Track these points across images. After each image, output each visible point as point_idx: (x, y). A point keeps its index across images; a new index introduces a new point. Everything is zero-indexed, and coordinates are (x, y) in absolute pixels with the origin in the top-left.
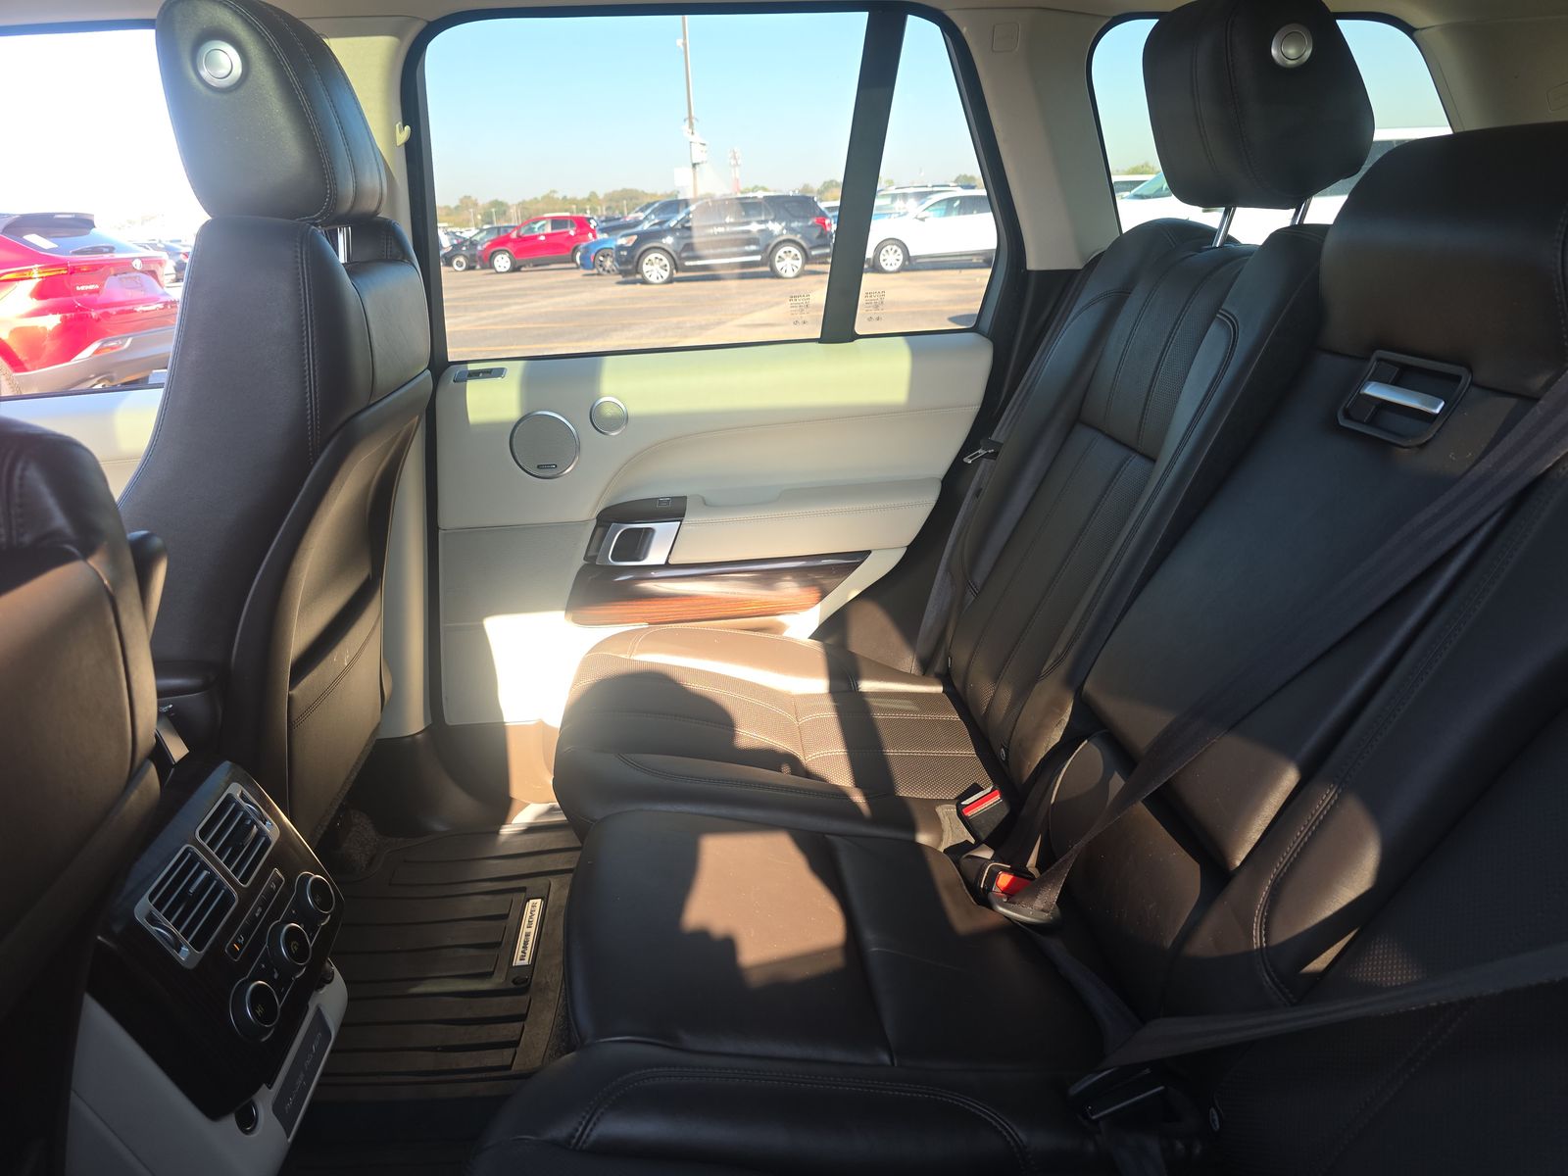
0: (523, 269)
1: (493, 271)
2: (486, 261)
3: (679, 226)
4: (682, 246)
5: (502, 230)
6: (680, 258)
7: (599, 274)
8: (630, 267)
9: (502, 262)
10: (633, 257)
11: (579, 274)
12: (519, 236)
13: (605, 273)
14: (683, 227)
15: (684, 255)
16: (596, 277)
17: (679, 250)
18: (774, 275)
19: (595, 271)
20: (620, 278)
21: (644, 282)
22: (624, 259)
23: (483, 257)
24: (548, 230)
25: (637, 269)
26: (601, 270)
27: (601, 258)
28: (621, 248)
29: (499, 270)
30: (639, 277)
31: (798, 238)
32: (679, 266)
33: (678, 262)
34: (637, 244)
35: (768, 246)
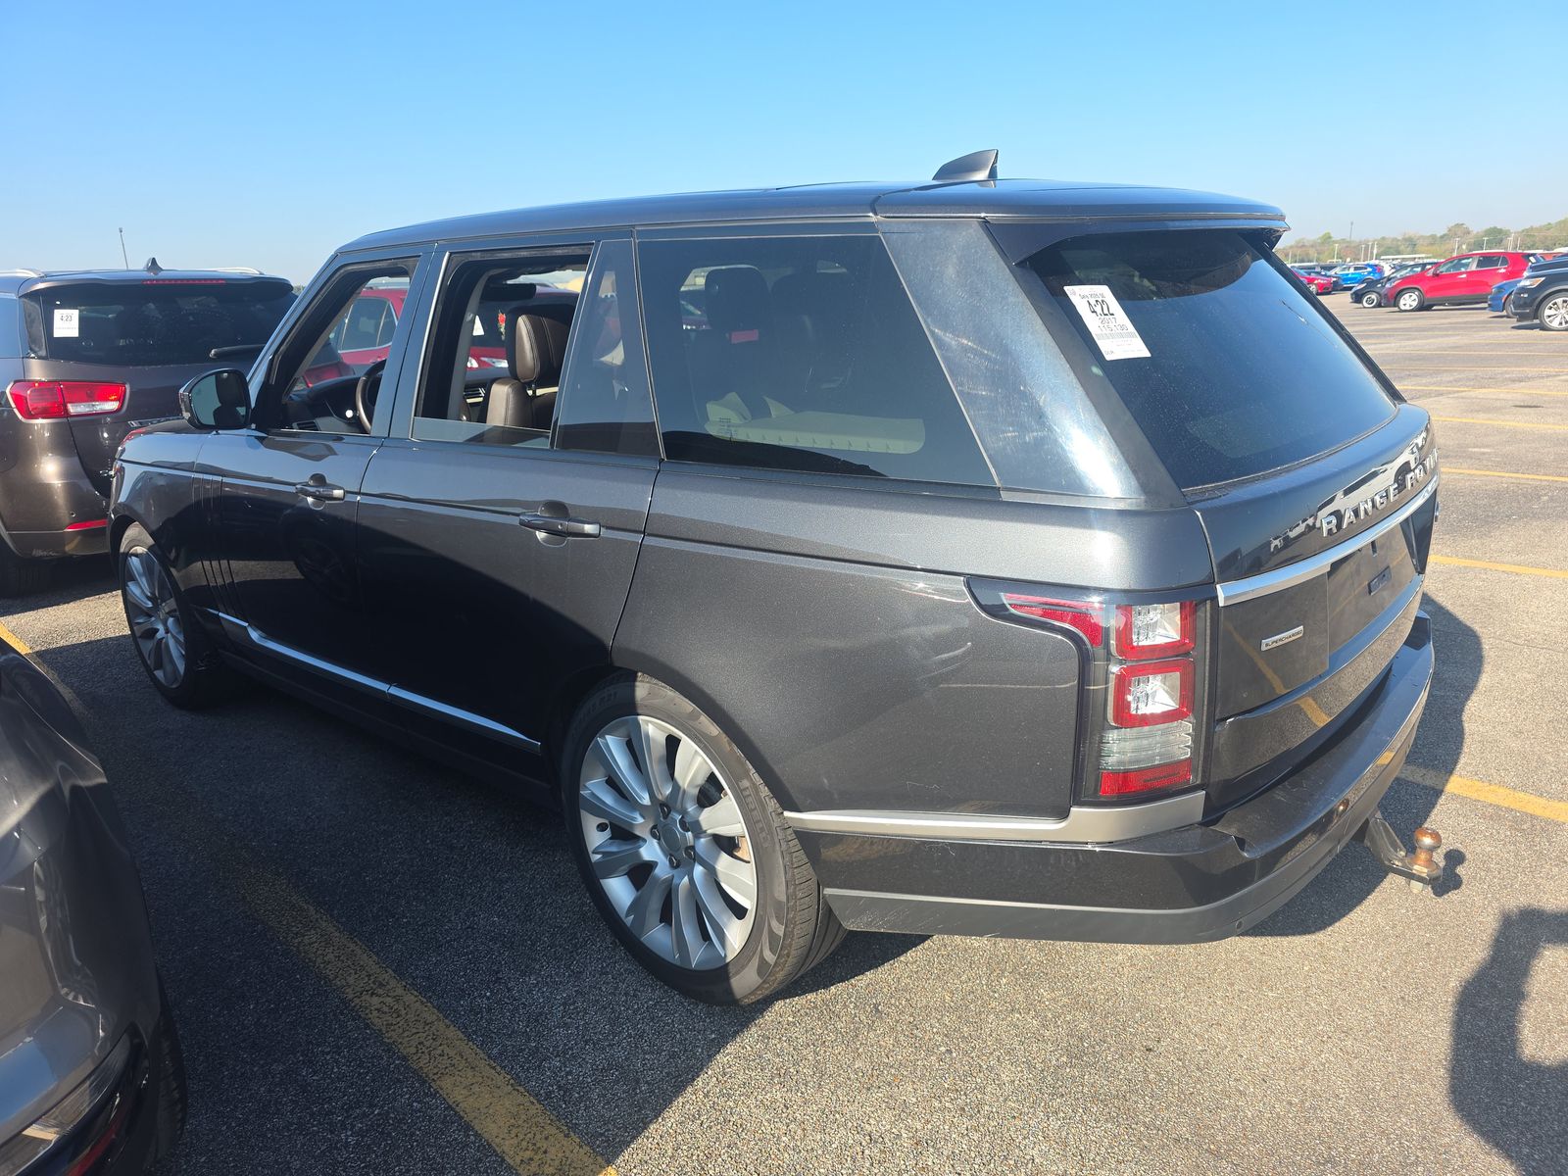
0: (1434, 308)
1: (1396, 309)
2: (1391, 300)
8: (1529, 311)
9: (1409, 300)
10: (1534, 301)
11: (1487, 315)
12: (1436, 275)
16: (1505, 319)
19: (1504, 313)
20: (1514, 322)
21: (1543, 328)
22: (1521, 302)
23: (1389, 295)
24: (1473, 267)
25: (1536, 313)
28: (1524, 290)
29: (1403, 308)
30: (1537, 321)
34: (1541, 287)
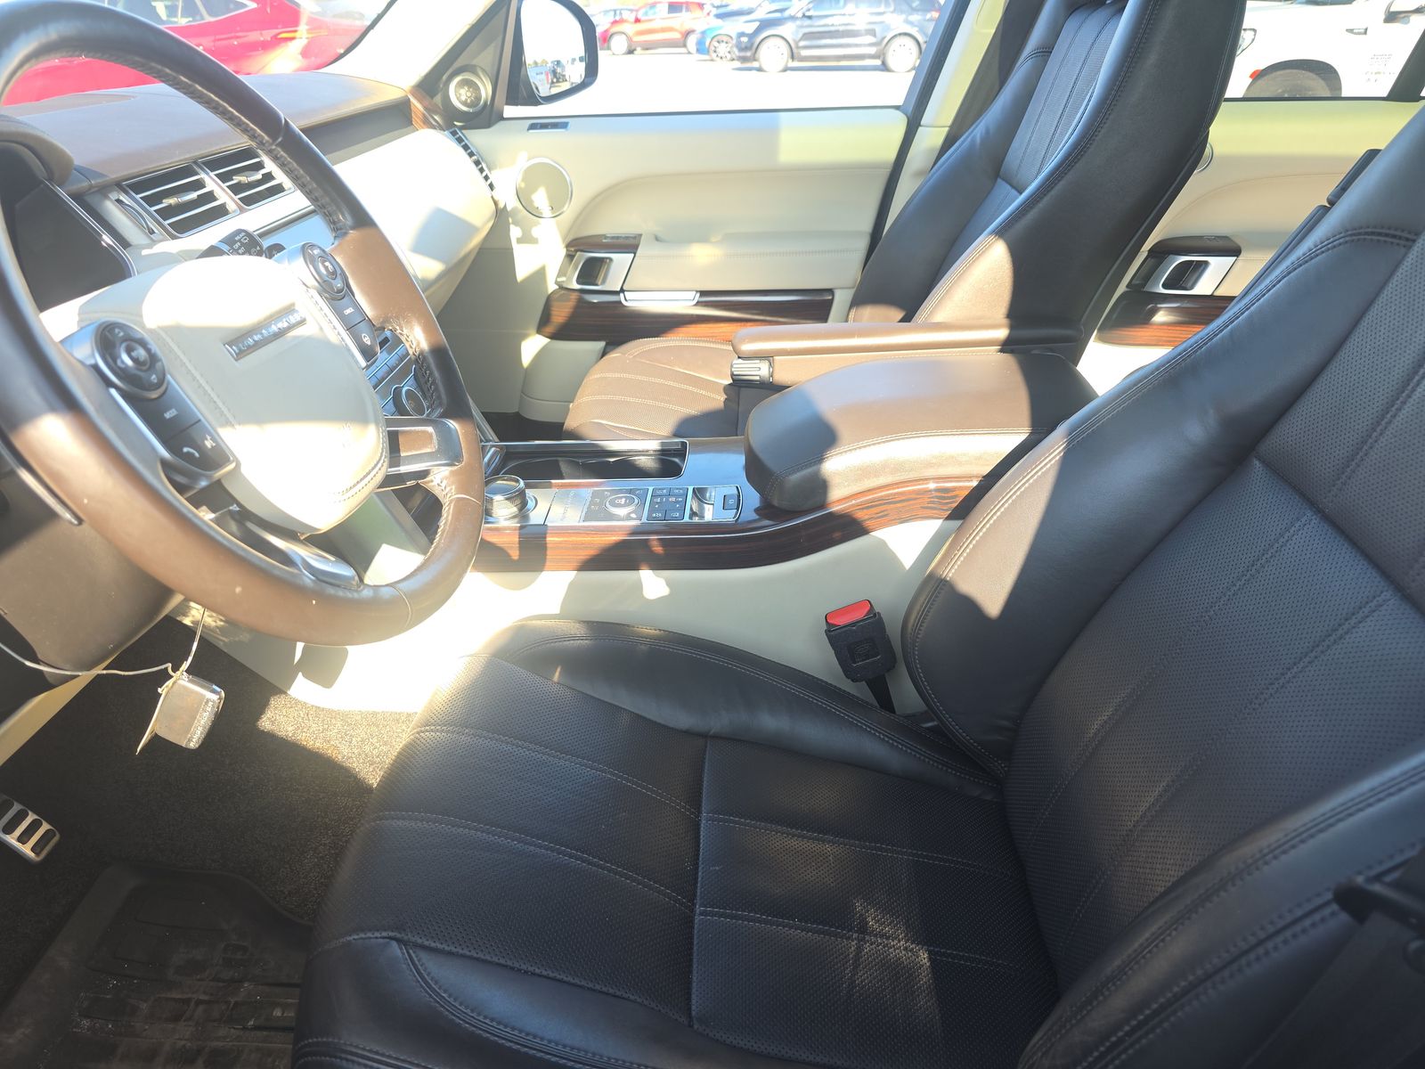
0: (638, 52)
1: (610, 52)
3: (800, 15)
4: (800, 35)
5: (618, 12)
6: (798, 47)
7: (712, 60)
8: (749, 54)
10: (752, 44)
11: (692, 59)
13: (718, 59)
14: (804, 16)
15: (802, 43)
16: (710, 63)
17: (798, 39)
18: (884, 67)
19: (710, 57)
20: (737, 64)
21: (760, 69)
22: (741, 46)
24: (665, 14)
25: (755, 57)
26: (714, 55)
27: (716, 44)
28: (739, 34)
29: (615, 52)
30: (755, 64)
31: (914, 31)
32: (795, 55)
33: (795, 51)
35: (884, 38)
